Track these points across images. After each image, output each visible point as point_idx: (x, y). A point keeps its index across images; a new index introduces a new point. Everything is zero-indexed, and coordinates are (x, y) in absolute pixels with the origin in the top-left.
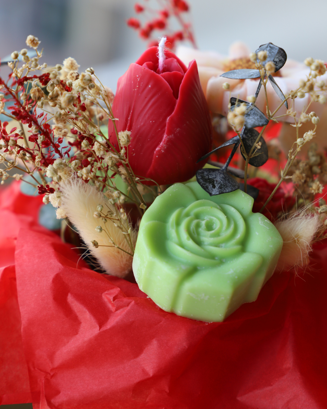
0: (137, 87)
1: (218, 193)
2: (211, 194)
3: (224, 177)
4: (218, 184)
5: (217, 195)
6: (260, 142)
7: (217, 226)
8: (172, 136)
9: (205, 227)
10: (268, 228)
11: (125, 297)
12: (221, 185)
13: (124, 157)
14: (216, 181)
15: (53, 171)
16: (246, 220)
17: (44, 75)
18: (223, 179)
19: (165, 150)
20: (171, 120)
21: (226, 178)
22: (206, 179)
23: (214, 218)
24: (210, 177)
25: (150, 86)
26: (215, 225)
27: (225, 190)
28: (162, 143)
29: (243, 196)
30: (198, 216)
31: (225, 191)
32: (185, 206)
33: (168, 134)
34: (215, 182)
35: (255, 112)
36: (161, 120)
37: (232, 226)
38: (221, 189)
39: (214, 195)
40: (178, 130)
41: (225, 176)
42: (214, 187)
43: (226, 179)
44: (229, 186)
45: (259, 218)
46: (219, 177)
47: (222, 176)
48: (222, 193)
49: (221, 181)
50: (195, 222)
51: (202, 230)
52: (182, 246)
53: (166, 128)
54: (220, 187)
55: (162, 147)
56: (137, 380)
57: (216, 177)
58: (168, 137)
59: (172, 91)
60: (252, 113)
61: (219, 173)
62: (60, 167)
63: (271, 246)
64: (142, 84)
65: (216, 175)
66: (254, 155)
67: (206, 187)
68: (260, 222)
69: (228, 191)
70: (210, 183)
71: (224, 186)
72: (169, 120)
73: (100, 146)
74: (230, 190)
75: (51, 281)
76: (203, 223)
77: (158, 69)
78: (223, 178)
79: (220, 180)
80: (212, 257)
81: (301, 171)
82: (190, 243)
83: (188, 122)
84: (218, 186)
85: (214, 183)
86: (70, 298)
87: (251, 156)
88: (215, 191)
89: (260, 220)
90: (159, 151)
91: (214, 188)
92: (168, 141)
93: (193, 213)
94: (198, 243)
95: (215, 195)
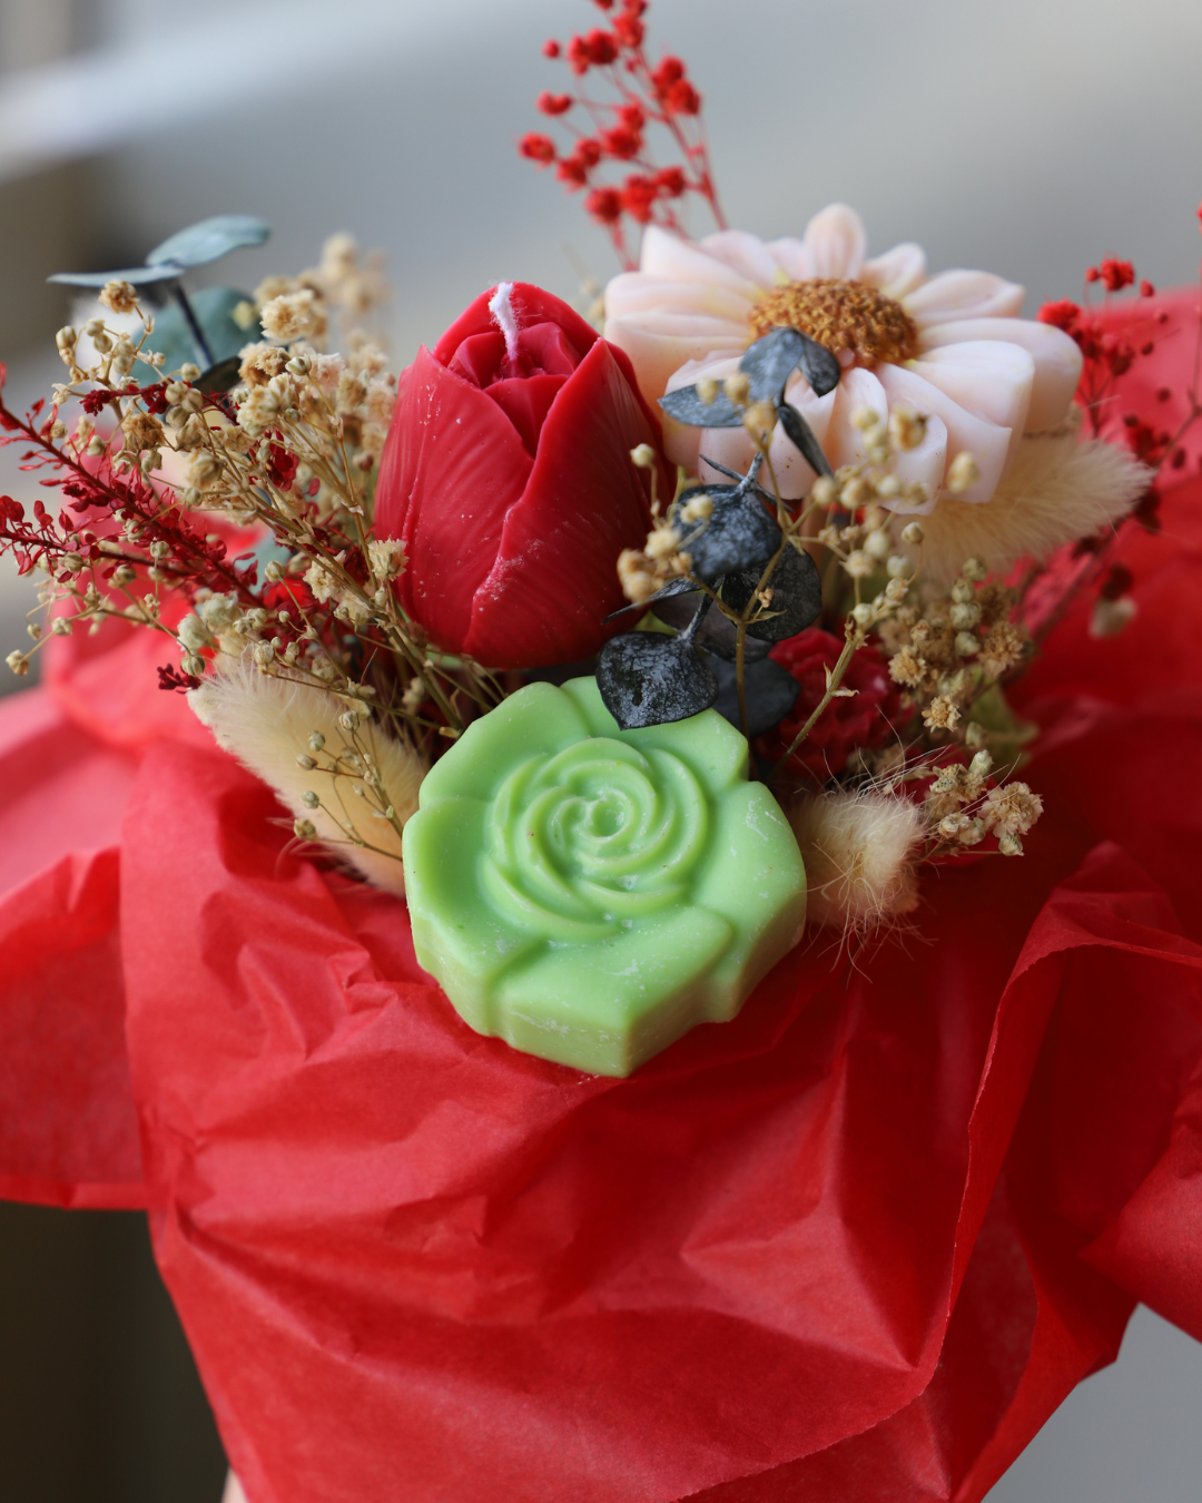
0: (429, 416)
1: (642, 722)
2: (622, 724)
3: (677, 667)
4: (652, 691)
5: (638, 727)
6: (767, 590)
7: (625, 819)
8: (518, 561)
9: (591, 824)
10: (767, 839)
11: (378, 979)
12: (660, 695)
13: (384, 608)
14: (649, 680)
15: (193, 637)
16: (712, 804)
17: (155, 388)
18: (671, 676)
19: (500, 595)
20: (517, 515)
21: (682, 670)
22: (622, 673)
23: (621, 796)
24: (636, 668)
25: (458, 421)
26: (622, 814)
27: (666, 711)
28: (489, 578)
29: (718, 731)
30: (579, 788)
31: (663, 717)
32: (551, 751)
33: (507, 556)
34: (645, 685)
35: (744, 516)
36: (490, 514)
37: (666, 826)
38: (655, 708)
39: (631, 727)
40: (536, 544)
41: (681, 664)
42: (638, 700)
43: (680, 676)
44: (681, 700)
45: (751, 803)
46: (662, 667)
47: (673, 661)
48: (655, 723)
49: (664, 682)
50: (565, 804)
51: (582, 831)
52: (518, 880)
53: (503, 538)
54: (654, 700)
55: (491, 587)
56: (396, 1201)
57: (651, 668)
58: (507, 563)
59: (520, 438)
60: (734, 520)
61: (666, 652)
62: (217, 619)
63: (765, 895)
64: (440, 413)
65: (654, 661)
66: (758, 617)
67: (615, 699)
68: (748, 817)
69: (672, 716)
70: (630, 685)
71: (667, 699)
72: (509, 516)
73: (324, 572)
74: (680, 712)
75: (198, 909)
76: (589, 808)
77: (505, 357)
78: (673, 670)
79: (661, 679)
80: (595, 915)
81: (914, 649)
82: (539, 873)
83: (566, 523)
84: (650, 699)
85: (641, 687)
86: (246, 959)
87: (751, 618)
88: (637, 714)
89: (751, 810)
90: (486, 596)
91: (638, 705)
92: (506, 575)
93: (565, 777)
94: (563, 869)
95: (635, 728)
